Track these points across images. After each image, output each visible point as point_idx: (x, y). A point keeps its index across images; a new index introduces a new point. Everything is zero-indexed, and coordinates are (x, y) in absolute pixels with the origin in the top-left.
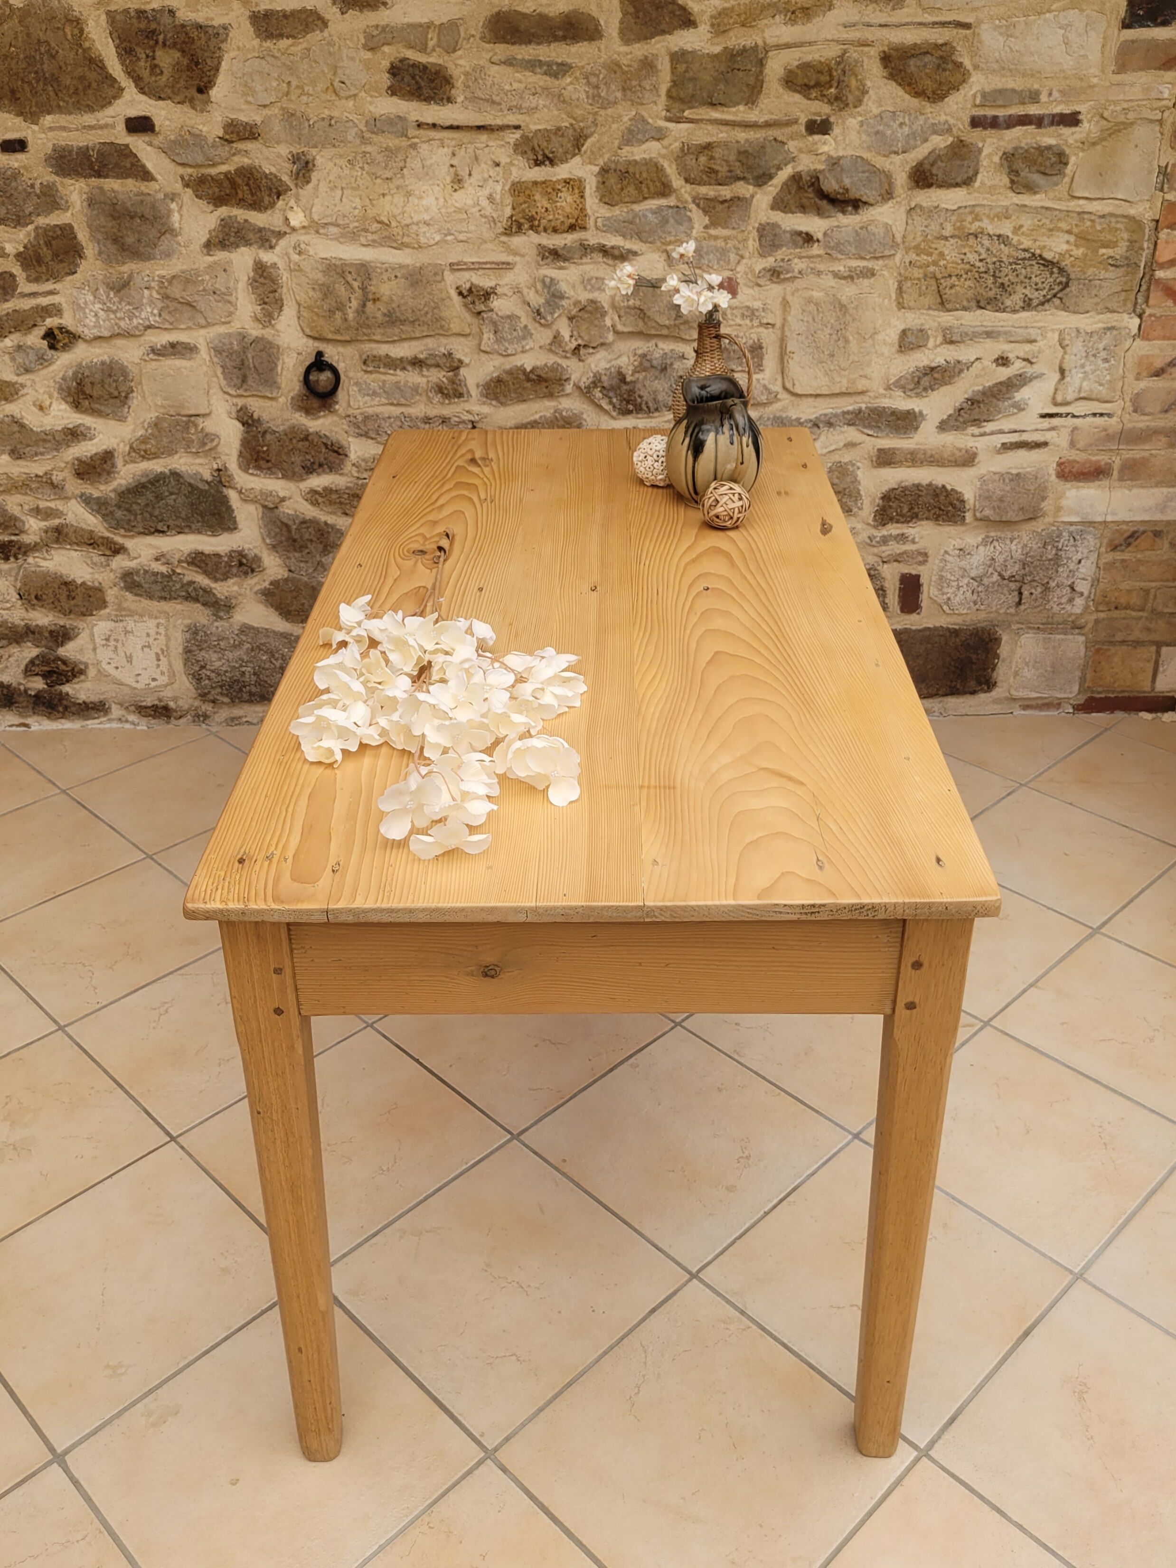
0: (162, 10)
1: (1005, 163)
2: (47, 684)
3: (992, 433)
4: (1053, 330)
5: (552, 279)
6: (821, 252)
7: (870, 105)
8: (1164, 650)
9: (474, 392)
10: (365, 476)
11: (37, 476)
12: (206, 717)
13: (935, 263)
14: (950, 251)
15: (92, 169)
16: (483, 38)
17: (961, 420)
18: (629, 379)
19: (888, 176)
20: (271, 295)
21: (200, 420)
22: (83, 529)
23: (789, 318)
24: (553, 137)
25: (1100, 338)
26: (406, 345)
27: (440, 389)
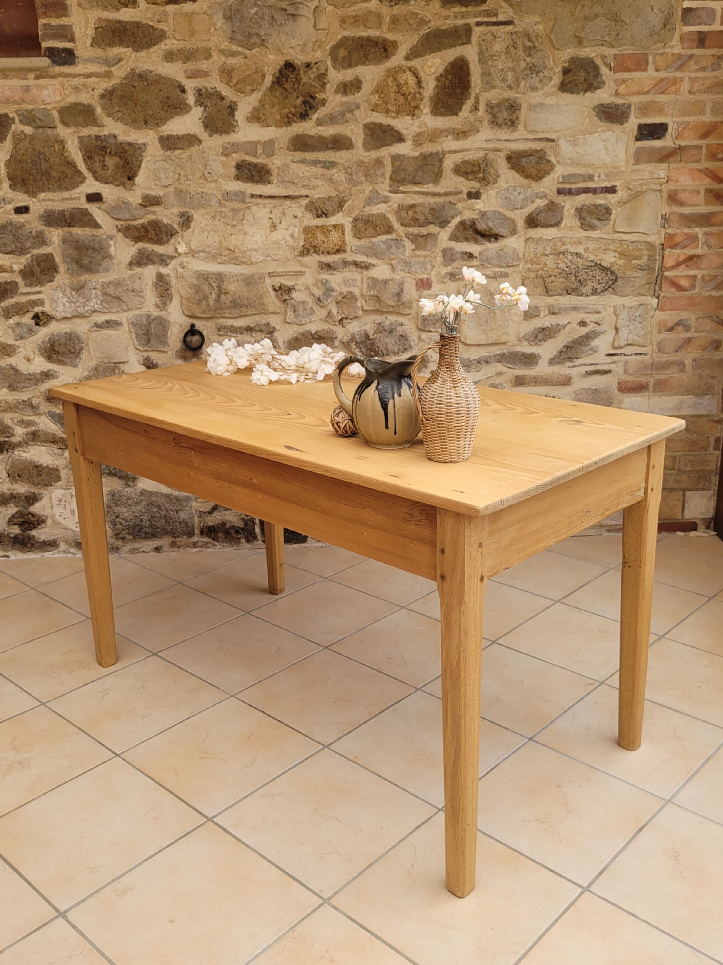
0: (110, 135)
1: (578, 214)
2: (21, 530)
3: (579, 366)
4: (610, 306)
5: (327, 280)
6: (478, 263)
7: (502, 183)
8: (687, 493)
11: (23, 401)
12: (118, 549)
13: (542, 269)
14: (550, 262)
15: (66, 222)
16: (288, 149)
17: (562, 358)
18: (371, 337)
19: (513, 221)
20: (166, 292)
21: (121, 366)
22: (48, 433)
24: (327, 202)
25: (637, 310)
26: (243, 319)
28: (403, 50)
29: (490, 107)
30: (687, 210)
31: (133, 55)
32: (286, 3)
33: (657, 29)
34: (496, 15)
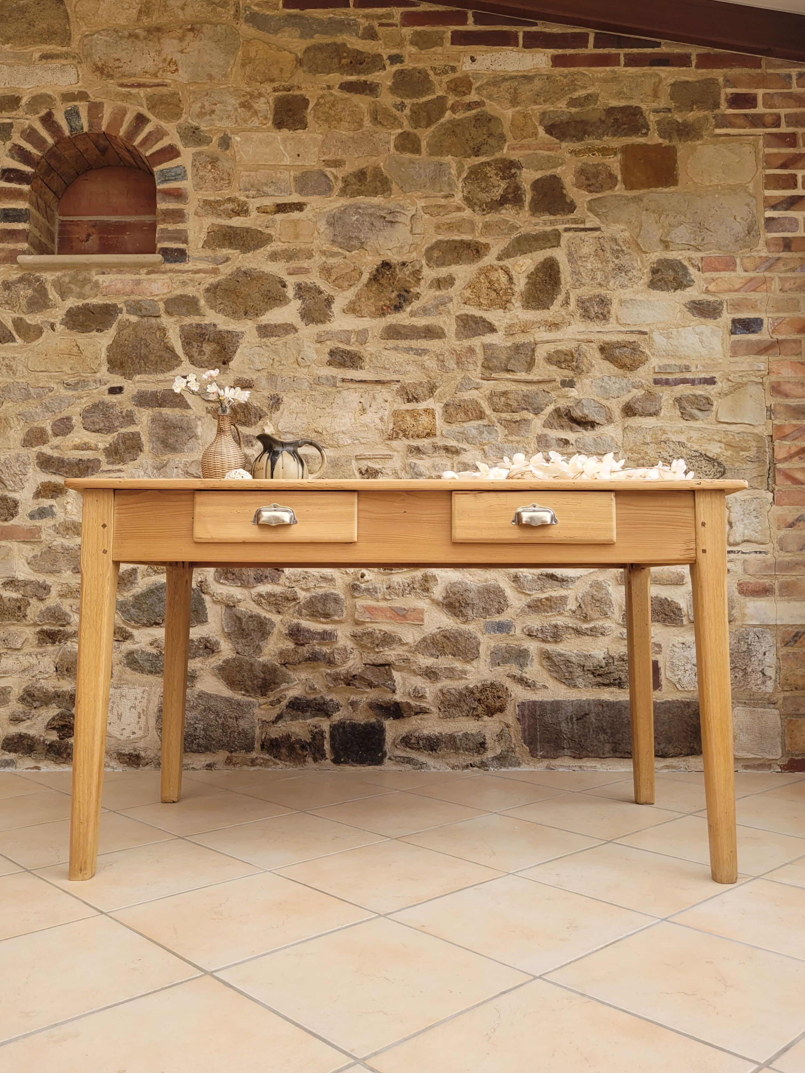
0: (210, 324)
1: (677, 405)
2: (59, 736)
5: (415, 465)
7: (595, 372)
10: (293, 585)
13: (643, 458)
14: (652, 450)
15: (157, 403)
16: (381, 337)
19: (610, 410)
24: (418, 387)
25: (752, 503)
28: (495, 251)
29: (581, 302)
30: (793, 402)
31: (240, 256)
32: (386, 211)
33: (742, 235)
34: (583, 222)
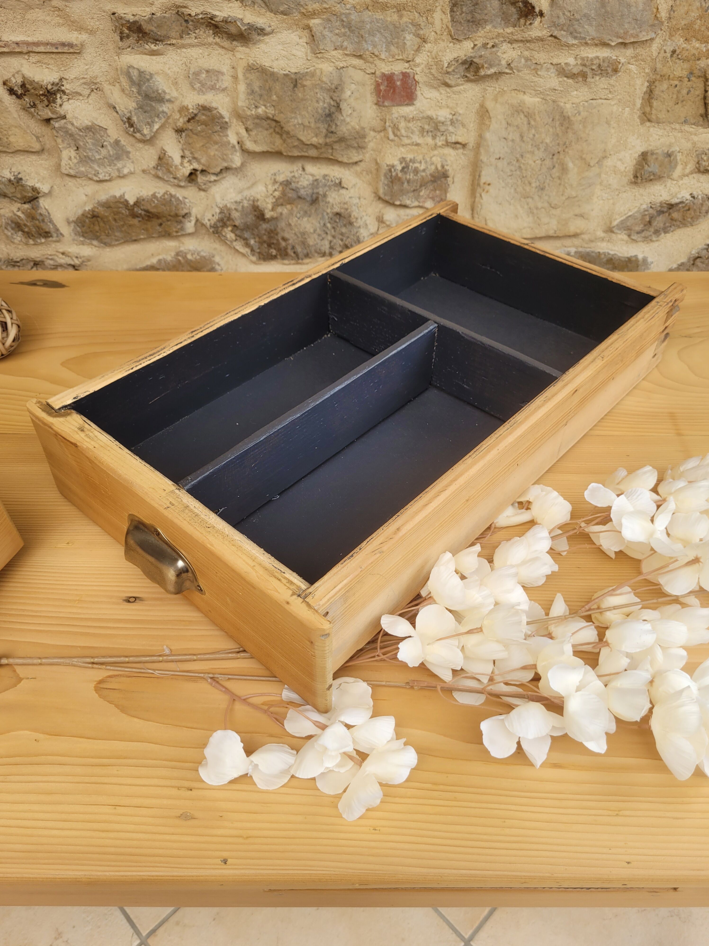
5: (141, 73)
6: (545, 33)
9: (66, 230)
18: (268, 214)
23: (488, 135)
27: (18, 226)
